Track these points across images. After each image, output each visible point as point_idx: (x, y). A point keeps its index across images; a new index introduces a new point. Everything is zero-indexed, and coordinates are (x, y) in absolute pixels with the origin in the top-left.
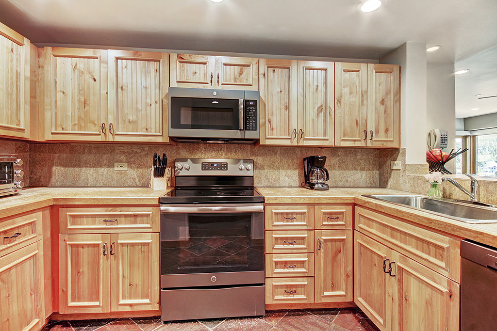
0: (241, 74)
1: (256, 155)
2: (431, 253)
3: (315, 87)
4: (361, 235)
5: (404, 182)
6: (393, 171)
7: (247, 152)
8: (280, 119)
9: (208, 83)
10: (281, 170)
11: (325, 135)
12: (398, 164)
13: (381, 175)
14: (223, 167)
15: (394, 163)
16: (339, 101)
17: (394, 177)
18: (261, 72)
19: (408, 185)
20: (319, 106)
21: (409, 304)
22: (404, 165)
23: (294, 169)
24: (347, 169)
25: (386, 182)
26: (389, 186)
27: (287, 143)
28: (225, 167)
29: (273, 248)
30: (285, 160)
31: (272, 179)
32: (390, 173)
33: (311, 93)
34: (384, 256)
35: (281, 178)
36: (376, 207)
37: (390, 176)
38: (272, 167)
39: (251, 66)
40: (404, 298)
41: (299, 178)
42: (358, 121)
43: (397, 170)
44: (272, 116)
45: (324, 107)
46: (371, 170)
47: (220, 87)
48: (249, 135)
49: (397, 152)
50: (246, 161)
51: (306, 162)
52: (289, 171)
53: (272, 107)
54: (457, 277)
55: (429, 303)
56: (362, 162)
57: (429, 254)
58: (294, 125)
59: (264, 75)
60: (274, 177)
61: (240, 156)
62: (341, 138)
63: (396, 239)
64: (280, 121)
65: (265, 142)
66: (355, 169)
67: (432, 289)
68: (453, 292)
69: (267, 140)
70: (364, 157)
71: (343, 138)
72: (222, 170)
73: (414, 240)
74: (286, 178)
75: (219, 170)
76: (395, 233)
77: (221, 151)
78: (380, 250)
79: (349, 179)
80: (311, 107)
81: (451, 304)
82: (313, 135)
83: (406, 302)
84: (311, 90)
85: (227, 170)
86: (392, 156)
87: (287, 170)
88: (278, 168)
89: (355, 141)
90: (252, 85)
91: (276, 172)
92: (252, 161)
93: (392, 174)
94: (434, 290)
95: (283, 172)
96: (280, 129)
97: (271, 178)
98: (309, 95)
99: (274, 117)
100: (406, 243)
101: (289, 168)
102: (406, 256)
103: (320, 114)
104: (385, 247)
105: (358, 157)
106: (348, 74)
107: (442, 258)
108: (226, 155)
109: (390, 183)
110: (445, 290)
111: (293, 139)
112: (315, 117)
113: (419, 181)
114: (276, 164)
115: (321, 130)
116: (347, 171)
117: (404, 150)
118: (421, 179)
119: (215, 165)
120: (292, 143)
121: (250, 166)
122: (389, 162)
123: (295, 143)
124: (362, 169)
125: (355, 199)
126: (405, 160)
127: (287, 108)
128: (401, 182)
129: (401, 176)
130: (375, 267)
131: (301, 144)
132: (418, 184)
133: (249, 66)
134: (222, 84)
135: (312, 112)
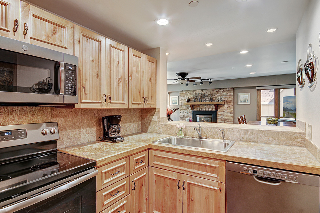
0: (54, 33)
1: (57, 116)
2: (208, 171)
3: (117, 63)
4: (156, 169)
5: (159, 128)
6: (152, 122)
7: (47, 114)
8: (93, 86)
9: (9, 31)
10: (82, 129)
11: (123, 100)
12: (155, 118)
13: (143, 124)
14: (19, 134)
15: (152, 117)
16: (131, 76)
17: (152, 125)
18: (77, 37)
19: (161, 130)
20: (119, 78)
21: (194, 202)
22: (159, 118)
23: (93, 127)
24: (126, 122)
25: (147, 129)
26: (149, 131)
27: (98, 106)
28: (23, 134)
29: (103, 206)
30: (86, 120)
31: (73, 139)
32: (150, 123)
33: (114, 66)
34: (176, 179)
35: (82, 136)
36: (169, 150)
37: (150, 125)
38: (74, 126)
39: (67, 28)
40: (190, 199)
41: (97, 134)
42: (140, 91)
43: (155, 121)
44: (86, 81)
45: (122, 79)
46: (138, 122)
47: (27, 41)
48: (68, 99)
49: (154, 111)
50: (49, 124)
51: (105, 120)
52: (88, 129)
53: (86, 73)
54: (223, 180)
55: (207, 198)
56: (134, 116)
57: (206, 172)
58: (103, 92)
59: (79, 41)
60: (76, 136)
61: (38, 119)
62: (132, 102)
63: (184, 167)
64: (93, 87)
65: (80, 106)
66: (131, 122)
67: (209, 190)
68: (221, 188)
69: (82, 104)
70: (135, 113)
71: (133, 103)
72: (19, 138)
73: (197, 166)
74: (86, 135)
75: (14, 139)
76: (184, 164)
77: (11, 114)
78: (172, 175)
79: (127, 129)
80: (114, 77)
81: (221, 195)
82: (115, 99)
83: (192, 202)
84: (115, 64)
85: (26, 137)
86: (151, 112)
87: (87, 128)
88: (79, 128)
89: (138, 104)
90: (67, 48)
91: (77, 132)
92: (56, 124)
93: (151, 124)
94: (210, 190)
95: (84, 130)
96: (93, 94)
97: (72, 137)
98: (113, 68)
99: (88, 82)
100: (191, 168)
101: (89, 126)
102: (192, 175)
103: (120, 84)
104: (177, 173)
105: (132, 113)
106: (135, 58)
107: (213, 172)
108: (19, 118)
109: (149, 129)
110: (218, 189)
111: (102, 103)
112: (117, 86)
113: (168, 127)
114: (78, 123)
115: (121, 96)
116: (126, 124)
117: (159, 109)
118: (169, 126)
119: (7, 134)
120: (102, 106)
121: (54, 129)
122: (148, 116)
123: (104, 107)
124: (134, 122)
125: (149, 145)
126: (159, 115)
127: (98, 76)
128: (157, 128)
129: (157, 124)
130: (167, 187)
131: (108, 107)
132: (168, 129)
133: (64, 28)
134: (31, 38)
135: (115, 83)
